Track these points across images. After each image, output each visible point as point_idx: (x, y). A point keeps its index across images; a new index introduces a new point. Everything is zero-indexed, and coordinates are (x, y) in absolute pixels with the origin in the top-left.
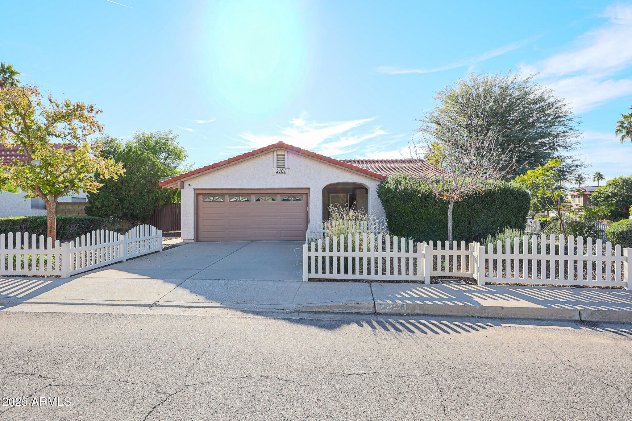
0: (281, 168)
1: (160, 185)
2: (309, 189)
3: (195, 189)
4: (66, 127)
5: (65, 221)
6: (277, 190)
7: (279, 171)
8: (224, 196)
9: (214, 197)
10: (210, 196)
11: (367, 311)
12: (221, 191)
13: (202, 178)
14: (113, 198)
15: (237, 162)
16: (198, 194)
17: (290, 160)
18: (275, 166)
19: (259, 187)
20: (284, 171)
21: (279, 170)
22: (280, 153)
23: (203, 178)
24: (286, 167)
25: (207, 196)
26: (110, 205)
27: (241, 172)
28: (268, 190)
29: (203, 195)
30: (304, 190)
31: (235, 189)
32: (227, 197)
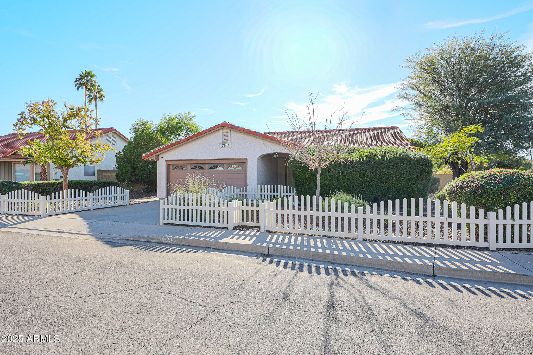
0: (225, 143)
1: (143, 158)
2: (247, 159)
3: (166, 161)
4: (76, 122)
5: (87, 184)
6: (222, 160)
7: (224, 146)
10: (178, 165)
11: (158, 241)
13: (171, 152)
14: (129, 168)
15: (193, 139)
16: (169, 165)
17: (233, 136)
18: (221, 142)
19: (210, 158)
20: (228, 145)
21: (224, 144)
22: (225, 130)
24: (229, 142)
26: (127, 172)
29: (173, 165)
30: (243, 160)
31: (192, 160)
32: (188, 166)
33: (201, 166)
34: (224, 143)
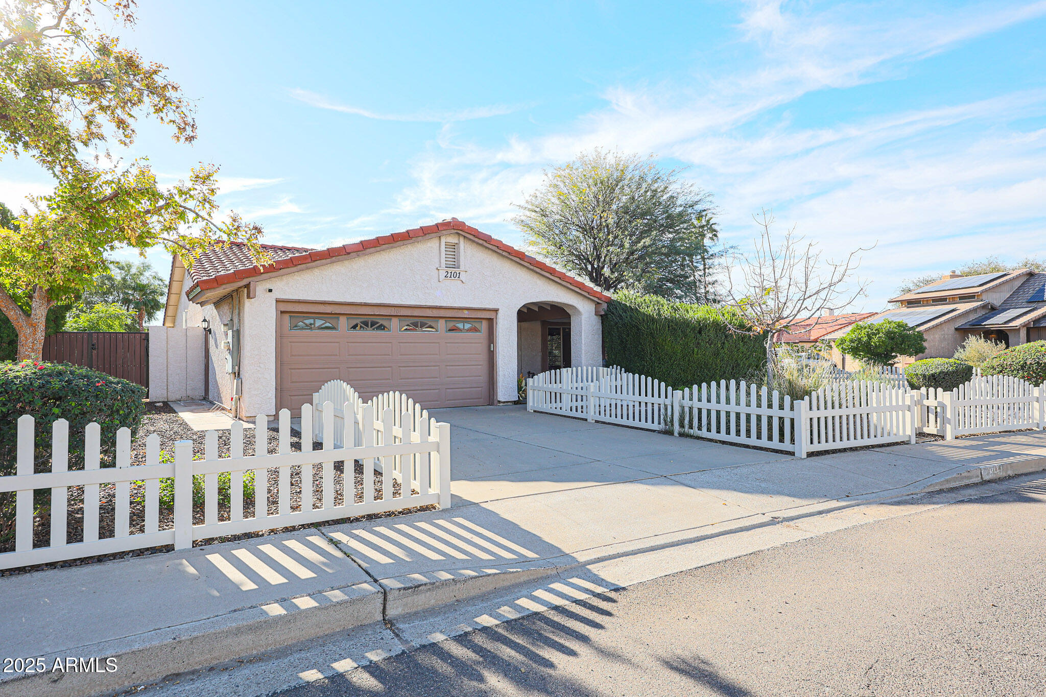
0: (453, 269)
2: (496, 311)
6: (443, 311)
7: (449, 274)
8: (338, 318)
9: (314, 319)
10: (308, 317)
12: (336, 307)
13: (295, 277)
16: (283, 313)
17: (468, 253)
18: (443, 265)
20: (458, 275)
21: (449, 272)
22: (452, 239)
23: (299, 278)
24: (462, 268)
25: (301, 317)
27: (380, 270)
28: (428, 310)
29: (292, 314)
30: (488, 312)
31: (366, 305)
32: (343, 320)
33: (381, 322)
34: (450, 270)
